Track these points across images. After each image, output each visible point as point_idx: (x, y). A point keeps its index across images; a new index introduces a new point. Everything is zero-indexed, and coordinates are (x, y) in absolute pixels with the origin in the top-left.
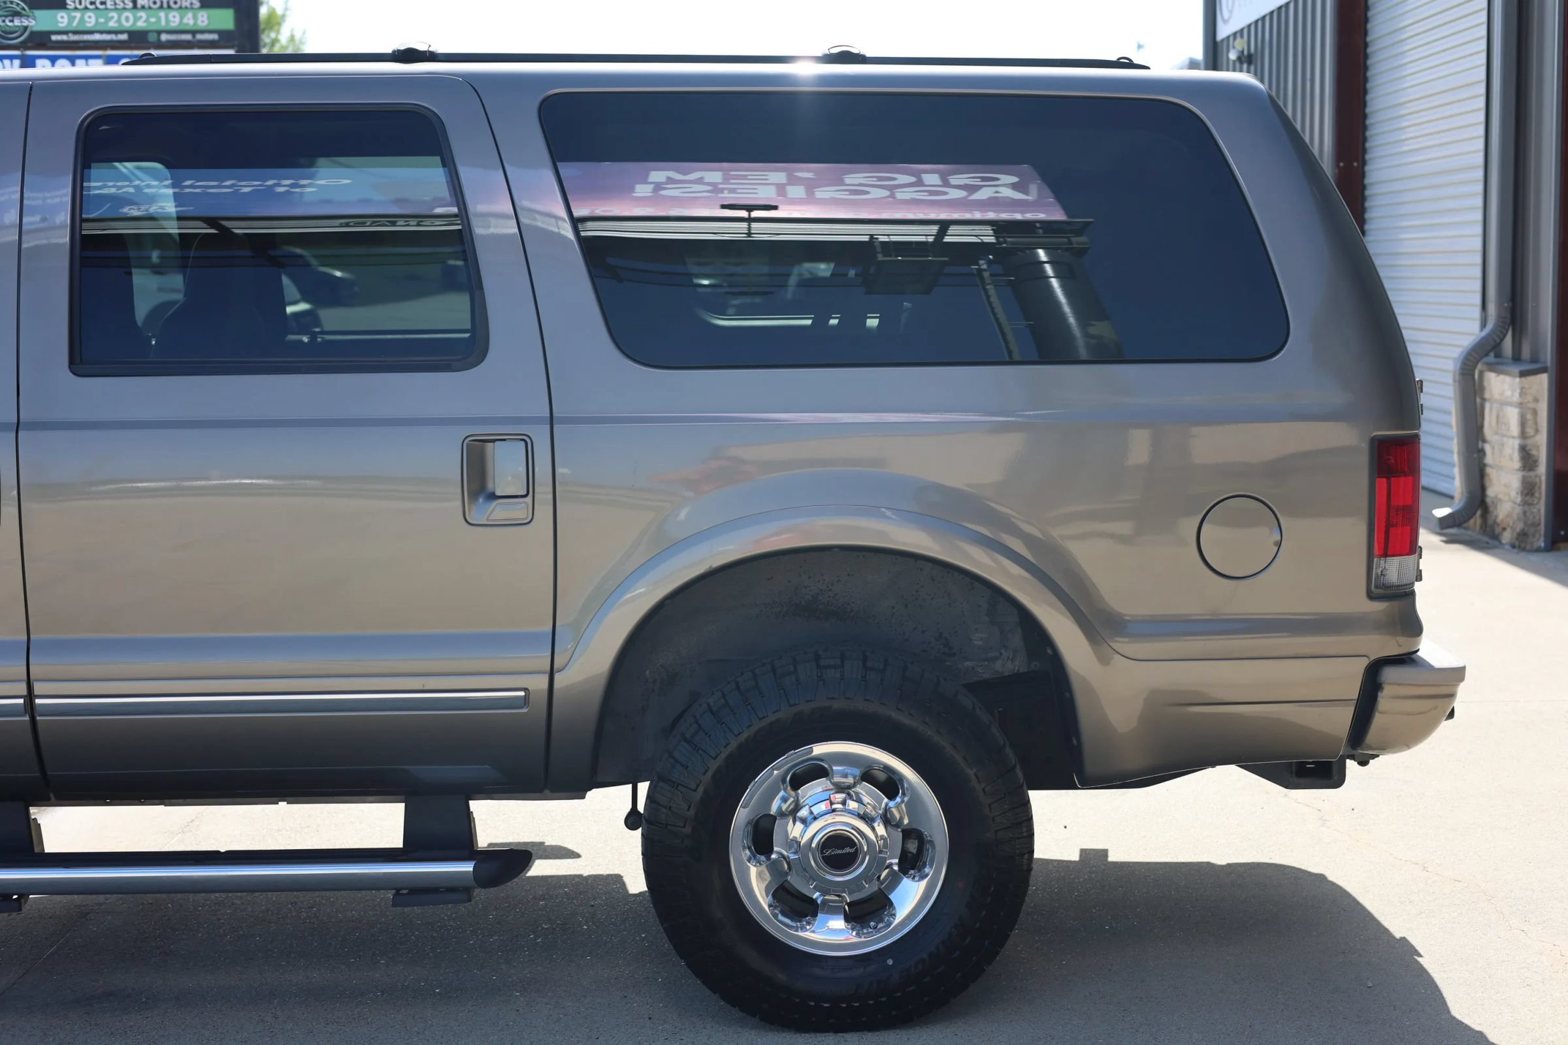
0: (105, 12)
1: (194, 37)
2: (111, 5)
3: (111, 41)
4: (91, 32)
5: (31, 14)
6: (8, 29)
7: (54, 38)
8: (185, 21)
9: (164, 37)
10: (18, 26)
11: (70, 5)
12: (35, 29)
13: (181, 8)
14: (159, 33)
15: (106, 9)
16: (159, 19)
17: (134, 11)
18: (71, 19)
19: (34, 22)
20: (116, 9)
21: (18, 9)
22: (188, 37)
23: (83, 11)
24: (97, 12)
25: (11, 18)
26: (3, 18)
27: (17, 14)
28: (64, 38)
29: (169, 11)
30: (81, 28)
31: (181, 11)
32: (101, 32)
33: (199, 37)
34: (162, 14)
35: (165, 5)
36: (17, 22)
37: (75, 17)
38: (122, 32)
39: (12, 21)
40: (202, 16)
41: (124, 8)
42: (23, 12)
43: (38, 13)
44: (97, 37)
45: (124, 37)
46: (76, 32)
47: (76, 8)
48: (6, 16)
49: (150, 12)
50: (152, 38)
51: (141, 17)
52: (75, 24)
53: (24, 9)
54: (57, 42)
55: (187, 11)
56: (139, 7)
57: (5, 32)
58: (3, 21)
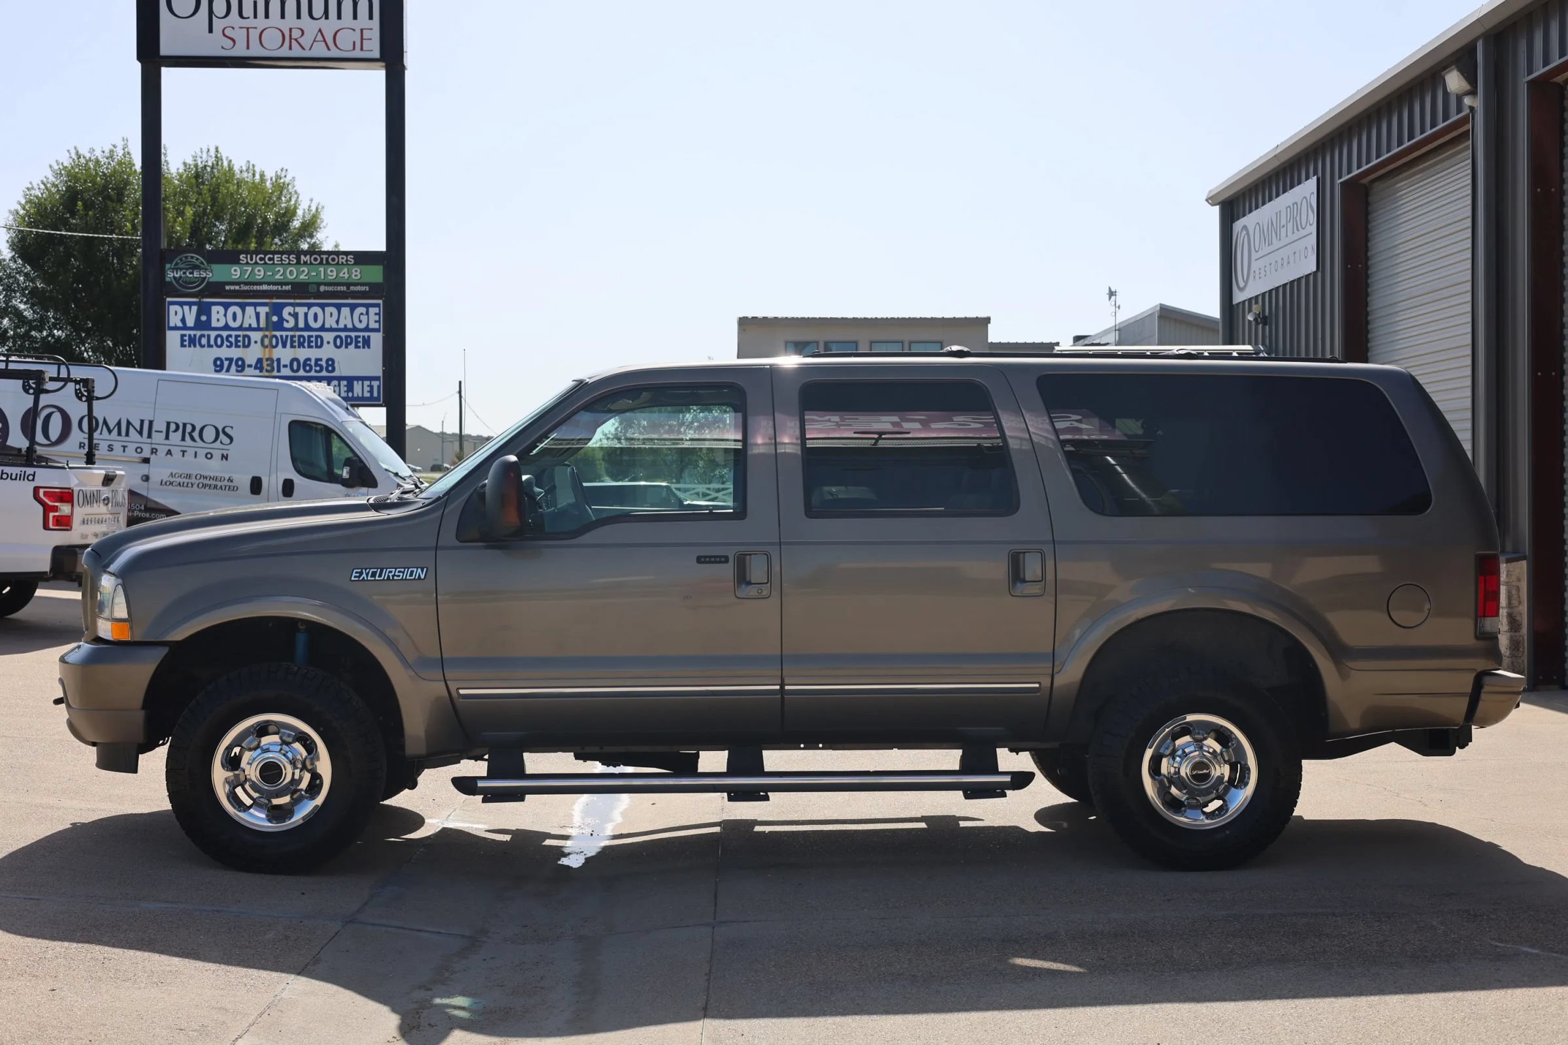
0: (273, 266)
1: (348, 288)
2: (278, 261)
3: (277, 291)
4: (260, 284)
5: (209, 268)
6: (188, 280)
7: (227, 288)
8: (341, 275)
9: (322, 288)
10: (197, 278)
11: (243, 261)
12: (210, 280)
13: (338, 264)
14: (319, 284)
15: (274, 264)
16: (318, 273)
17: (298, 266)
18: (243, 272)
19: (211, 275)
20: (282, 264)
21: (198, 263)
22: (344, 288)
23: (254, 266)
24: (266, 266)
25: (191, 271)
26: (184, 271)
27: (196, 267)
28: (237, 288)
29: (326, 266)
30: (249, 280)
31: (338, 266)
32: (269, 284)
33: (352, 288)
34: (322, 269)
35: (324, 262)
36: (196, 274)
37: (247, 270)
38: (286, 284)
39: (192, 273)
40: (356, 271)
41: (289, 264)
42: (202, 266)
43: (215, 267)
44: (265, 287)
45: (288, 288)
46: (246, 284)
47: (247, 263)
48: (187, 269)
49: (312, 266)
50: (312, 289)
51: (303, 271)
52: (246, 277)
53: (202, 263)
54: (230, 291)
55: (343, 266)
56: (302, 262)
57: (185, 282)
58: (184, 273)
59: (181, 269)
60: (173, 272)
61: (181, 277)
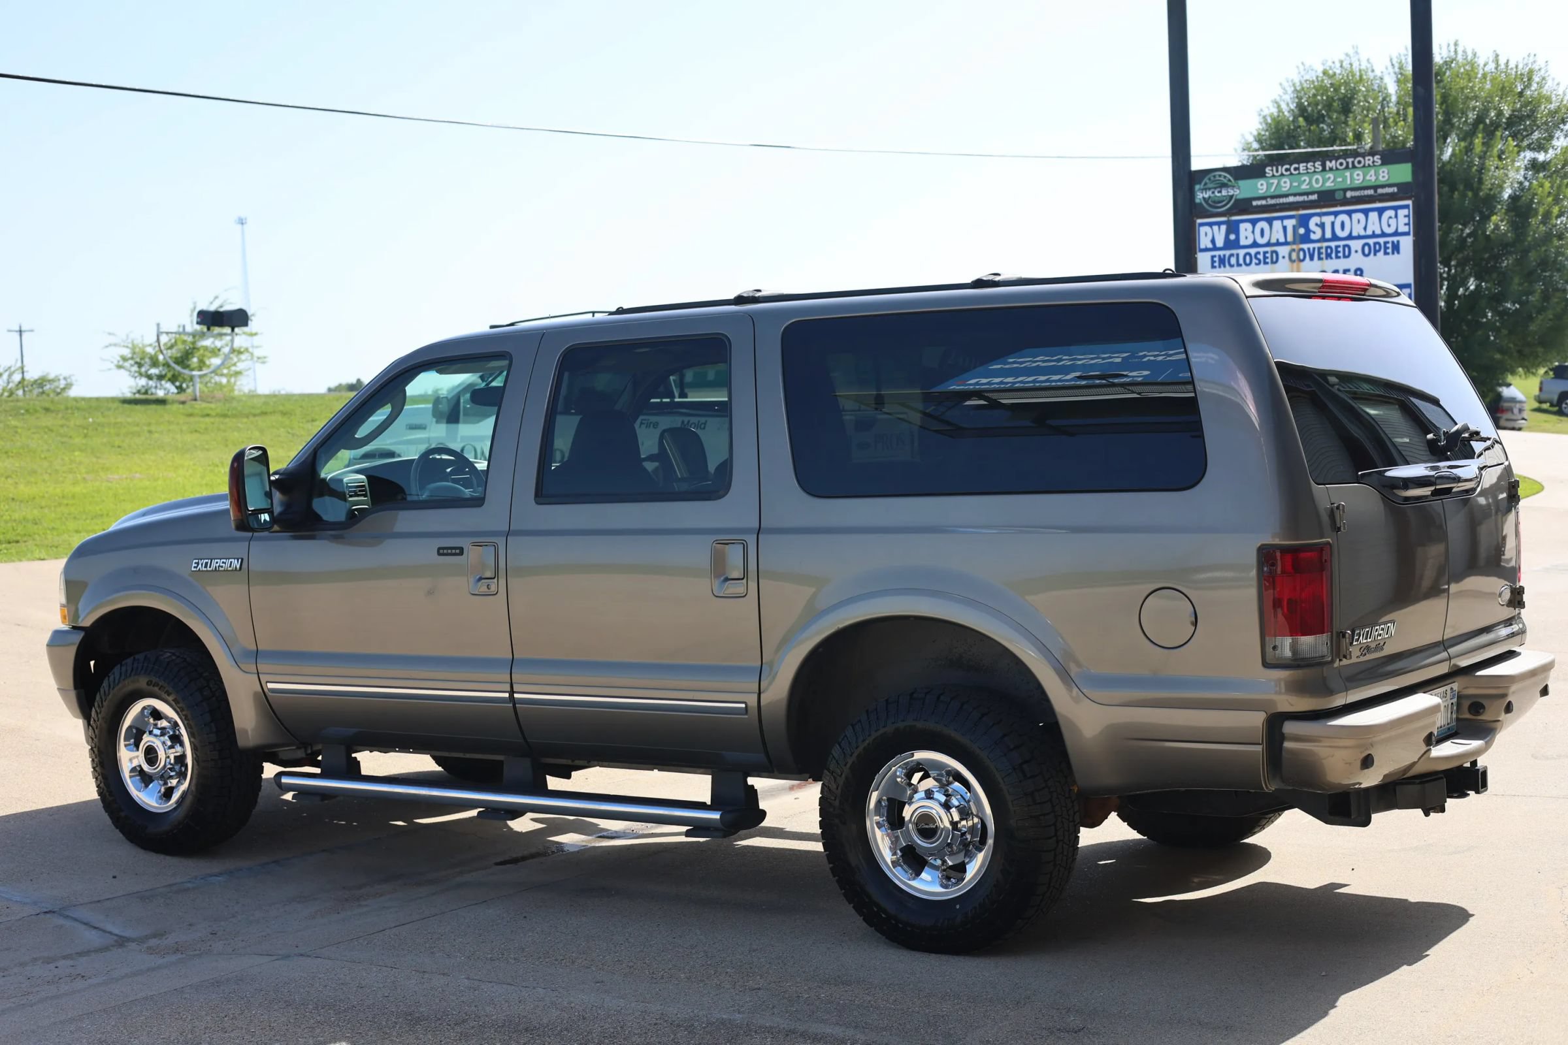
0: (1299, 176)
1: (1376, 192)
2: (1303, 170)
3: (1304, 202)
4: (1286, 196)
5: (1236, 185)
6: (1216, 199)
7: (1254, 203)
8: (1368, 178)
9: (1349, 194)
10: (1225, 196)
11: (1269, 173)
12: (1238, 197)
13: (1364, 166)
14: (1345, 190)
15: (1299, 173)
16: (1345, 179)
17: (1324, 173)
18: (1269, 185)
19: (1238, 191)
20: (1308, 173)
21: (1225, 181)
22: (1371, 192)
23: (1279, 178)
24: (1291, 177)
25: (1219, 189)
26: (1213, 190)
27: (1224, 185)
28: (1264, 202)
29: (1352, 170)
30: (1277, 193)
31: (1365, 169)
32: (1295, 195)
33: (1380, 191)
34: (1348, 174)
35: (1350, 166)
36: (1224, 193)
37: (1273, 183)
38: (1312, 193)
39: (1220, 192)
40: (1383, 172)
41: (1315, 172)
42: (1230, 183)
43: (1241, 183)
44: (1291, 199)
45: (1315, 197)
46: (1272, 197)
47: (1273, 176)
48: (1215, 188)
49: (1337, 172)
50: (1339, 196)
51: (1329, 178)
52: (1272, 190)
53: (1230, 180)
54: (1257, 206)
55: (1369, 168)
56: (1327, 168)
57: (1214, 202)
58: (1213, 193)
59: (1210, 189)
60: (1202, 193)
61: (1210, 197)
